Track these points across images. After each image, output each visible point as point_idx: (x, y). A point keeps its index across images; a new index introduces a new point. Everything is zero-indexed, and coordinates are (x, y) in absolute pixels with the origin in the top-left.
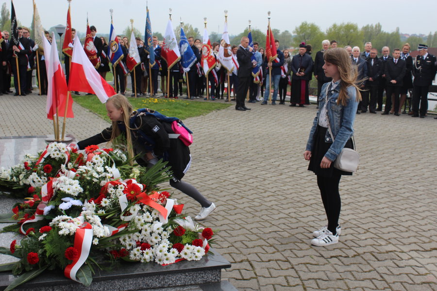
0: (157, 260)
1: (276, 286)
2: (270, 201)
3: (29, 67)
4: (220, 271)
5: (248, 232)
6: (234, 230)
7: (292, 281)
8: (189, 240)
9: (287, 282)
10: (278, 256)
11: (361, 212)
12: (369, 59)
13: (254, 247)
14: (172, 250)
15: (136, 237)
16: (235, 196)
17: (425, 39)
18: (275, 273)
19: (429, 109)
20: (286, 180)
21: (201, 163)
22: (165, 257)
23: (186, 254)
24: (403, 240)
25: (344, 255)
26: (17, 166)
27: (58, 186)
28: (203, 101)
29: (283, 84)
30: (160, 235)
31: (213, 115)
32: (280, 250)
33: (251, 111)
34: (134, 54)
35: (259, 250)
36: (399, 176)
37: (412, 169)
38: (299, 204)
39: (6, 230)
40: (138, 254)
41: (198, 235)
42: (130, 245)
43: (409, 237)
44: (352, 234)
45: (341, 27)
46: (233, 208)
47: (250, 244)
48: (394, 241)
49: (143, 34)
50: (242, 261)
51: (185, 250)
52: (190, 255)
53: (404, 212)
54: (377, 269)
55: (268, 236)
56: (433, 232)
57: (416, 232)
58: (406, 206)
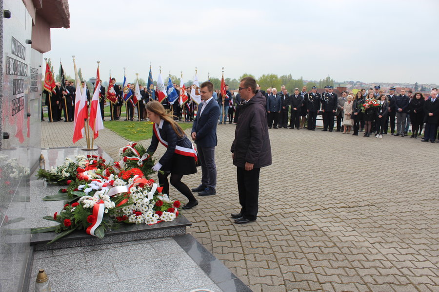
0: (146, 222)
1: (221, 236)
3: (73, 104)
4: (185, 228)
5: (205, 203)
7: (231, 233)
8: (166, 209)
9: (228, 233)
10: (223, 217)
11: (276, 189)
12: (283, 95)
13: (209, 212)
15: (132, 207)
17: (317, 83)
18: (220, 228)
20: (230, 171)
22: (151, 220)
23: (164, 217)
24: (299, 205)
25: (264, 215)
26: (62, 166)
29: (231, 111)
30: (148, 206)
32: (225, 213)
35: (211, 214)
36: (300, 166)
37: (307, 161)
40: (134, 218)
41: (172, 205)
42: (129, 213)
43: (303, 203)
45: (267, 77)
47: (206, 211)
48: (294, 206)
49: (147, 82)
50: (201, 221)
51: (163, 215)
52: (166, 218)
53: (301, 188)
54: (283, 223)
55: (218, 205)
56: (318, 199)
57: (308, 200)
58: (303, 184)
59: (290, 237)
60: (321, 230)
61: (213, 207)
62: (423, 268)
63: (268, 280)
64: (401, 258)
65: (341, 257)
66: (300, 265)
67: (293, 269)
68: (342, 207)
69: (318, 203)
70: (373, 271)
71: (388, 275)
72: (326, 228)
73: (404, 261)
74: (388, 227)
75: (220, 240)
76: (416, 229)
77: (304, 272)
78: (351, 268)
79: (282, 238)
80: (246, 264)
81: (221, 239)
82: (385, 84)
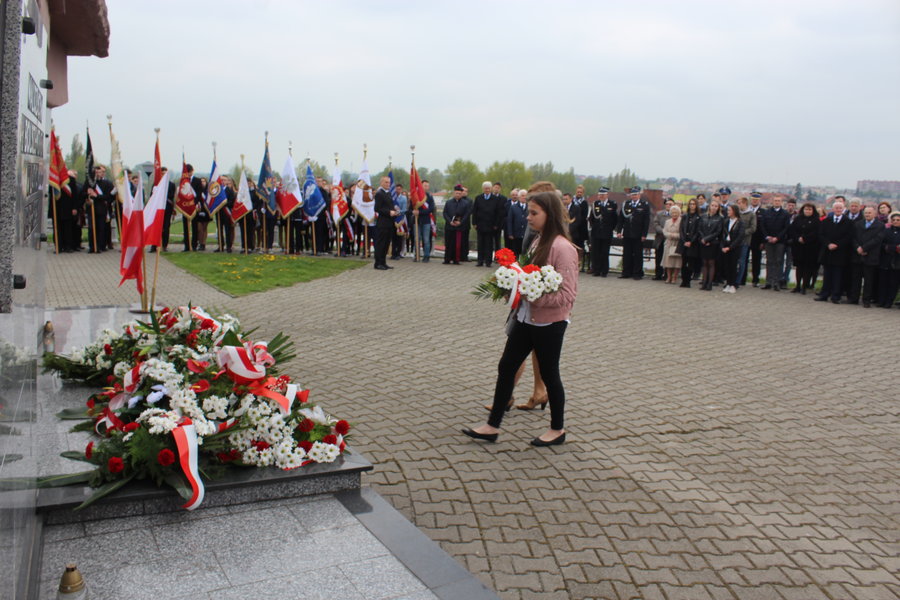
0: (278, 464)
1: (430, 491)
2: (421, 384)
3: (108, 217)
4: (360, 475)
5: (394, 424)
6: (375, 421)
7: (451, 484)
8: (319, 437)
9: (445, 485)
10: (432, 453)
13: (402, 443)
14: (297, 450)
15: (250, 435)
16: (377, 379)
18: (428, 475)
19: (610, 266)
20: (439, 357)
21: (331, 338)
22: (288, 460)
23: (315, 454)
24: (584, 428)
25: (514, 449)
26: (93, 345)
27: (147, 371)
28: (333, 258)
30: (281, 430)
31: (345, 275)
32: (434, 445)
33: (395, 270)
34: (244, 198)
35: (407, 446)
37: (594, 339)
38: (458, 387)
39: (78, 429)
40: (253, 455)
41: (331, 430)
42: (243, 445)
43: (592, 424)
44: (523, 423)
46: (374, 394)
47: (396, 439)
50: (386, 462)
51: (314, 449)
52: (320, 455)
53: (585, 394)
54: (555, 464)
55: (419, 428)
56: (620, 417)
57: (600, 417)
58: (587, 386)
59: (568, 493)
60: (631, 478)
61: (410, 432)
62: (835, 552)
63: (532, 581)
64: (792, 533)
65: (674, 533)
66: (595, 550)
67: (581, 557)
68: (669, 432)
69: (621, 423)
70: (739, 560)
71: (768, 568)
72: (641, 474)
73: (798, 538)
74: (762, 471)
75: (429, 500)
76: (816, 474)
77: (603, 563)
78: (694, 555)
79: (554, 494)
80: (486, 548)
81: (430, 498)
82: (737, 185)
